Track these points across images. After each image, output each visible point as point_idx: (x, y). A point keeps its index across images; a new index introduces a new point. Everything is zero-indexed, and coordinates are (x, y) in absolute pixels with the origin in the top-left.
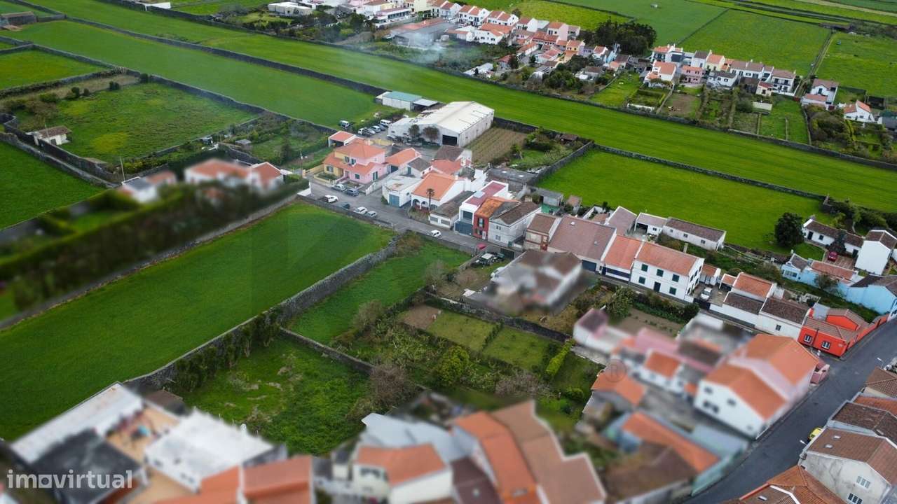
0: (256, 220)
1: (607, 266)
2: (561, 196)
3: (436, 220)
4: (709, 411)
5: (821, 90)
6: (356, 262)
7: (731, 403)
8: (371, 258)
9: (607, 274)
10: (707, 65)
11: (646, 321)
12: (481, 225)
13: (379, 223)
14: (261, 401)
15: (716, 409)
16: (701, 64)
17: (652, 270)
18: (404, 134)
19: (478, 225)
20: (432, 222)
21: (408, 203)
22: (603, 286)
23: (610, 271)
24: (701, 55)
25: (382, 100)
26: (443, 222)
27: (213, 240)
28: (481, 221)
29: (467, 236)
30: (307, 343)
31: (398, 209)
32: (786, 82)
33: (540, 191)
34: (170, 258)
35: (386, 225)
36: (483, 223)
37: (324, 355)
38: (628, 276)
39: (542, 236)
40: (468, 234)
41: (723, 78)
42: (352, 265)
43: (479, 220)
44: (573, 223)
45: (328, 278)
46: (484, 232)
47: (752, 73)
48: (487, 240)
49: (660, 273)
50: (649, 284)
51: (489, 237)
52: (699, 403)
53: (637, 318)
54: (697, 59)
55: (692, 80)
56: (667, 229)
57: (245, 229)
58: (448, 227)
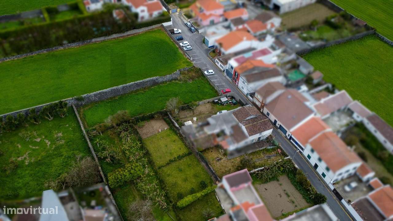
0: (132, 34)
1: (293, 136)
2: (312, 69)
3: (218, 63)
6: (144, 80)
8: (157, 79)
11: (285, 191)
14: (33, 150)
17: (316, 155)
21: (213, 46)
22: (279, 150)
23: (293, 140)
26: (221, 65)
27: (102, 41)
28: (237, 74)
31: (206, 48)
33: (302, 61)
34: (75, 47)
35: (189, 58)
36: (237, 76)
38: (303, 149)
40: (230, 78)
42: (141, 81)
45: (121, 86)
46: (237, 81)
49: (320, 160)
51: (239, 85)
53: (281, 185)
56: (366, 121)
57: (122, 38)
58: (223, 70)
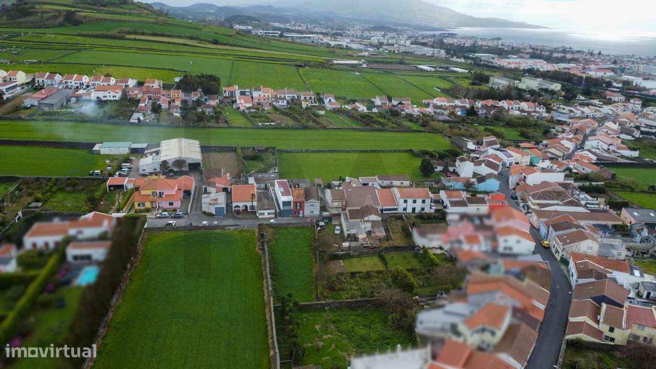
1: (384, 208)
2: (309, 181)
3: (263, 214)
4: (508, 252)
5: (330, 100)
7: (518, 242)
9: (384, 212)
10: (263, 94)
12: (298, 208)
13: (229, 228)
15: (510, 249)
16: (260, 95)
17: (410, 201)
18: (154, 169)
19: (296, 208)
20: (260, 217)
23: (386, 210)
24: (258, 89)
25: (99, 151)
26: (269, 214)
28: (298, 204)
29: (289, 218)
30: (311, 306)
32: (311, 98)
35: (237, 227)
36: (300, 206)
37: (326, 308)
38: (396, 209)
39: (342, 202)
40: (289, 216)
41: (280, 101)
43: (296, 204)
44: (350, 190)
46: (301, 212)
47: (291, 95)
48: (303, 216)
49: (415, 202)
50: (409, 210)
51: (305, 213)
52: (501, 249)
54: (256, 92)
55: (264, 105)
58: (273, 216)
